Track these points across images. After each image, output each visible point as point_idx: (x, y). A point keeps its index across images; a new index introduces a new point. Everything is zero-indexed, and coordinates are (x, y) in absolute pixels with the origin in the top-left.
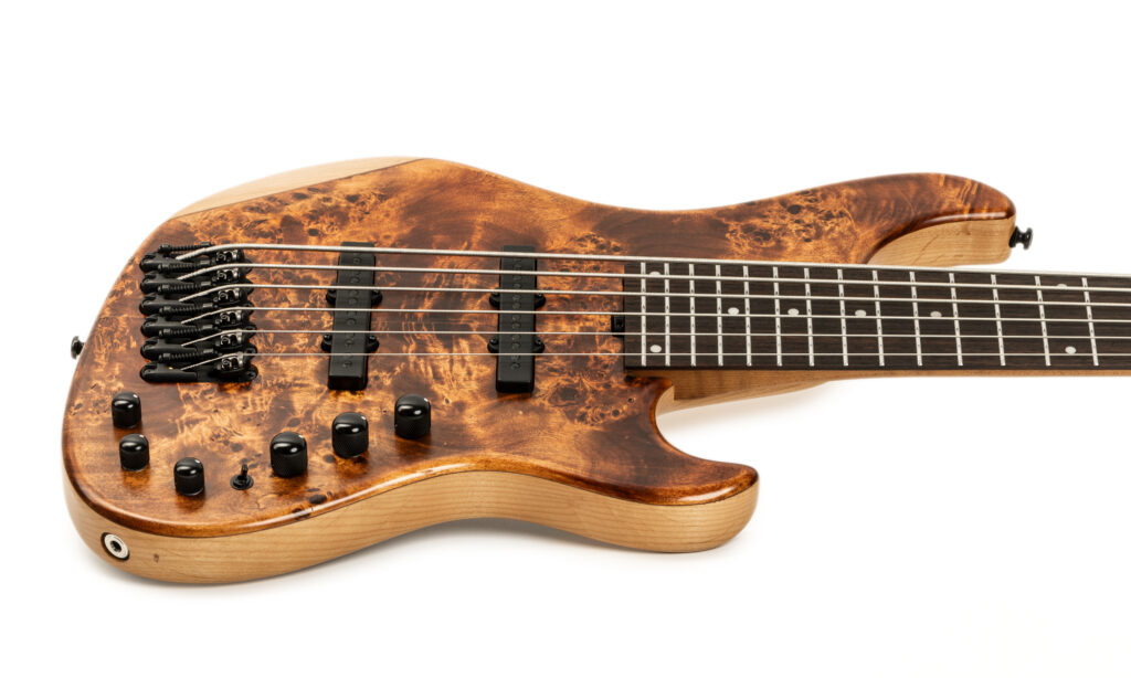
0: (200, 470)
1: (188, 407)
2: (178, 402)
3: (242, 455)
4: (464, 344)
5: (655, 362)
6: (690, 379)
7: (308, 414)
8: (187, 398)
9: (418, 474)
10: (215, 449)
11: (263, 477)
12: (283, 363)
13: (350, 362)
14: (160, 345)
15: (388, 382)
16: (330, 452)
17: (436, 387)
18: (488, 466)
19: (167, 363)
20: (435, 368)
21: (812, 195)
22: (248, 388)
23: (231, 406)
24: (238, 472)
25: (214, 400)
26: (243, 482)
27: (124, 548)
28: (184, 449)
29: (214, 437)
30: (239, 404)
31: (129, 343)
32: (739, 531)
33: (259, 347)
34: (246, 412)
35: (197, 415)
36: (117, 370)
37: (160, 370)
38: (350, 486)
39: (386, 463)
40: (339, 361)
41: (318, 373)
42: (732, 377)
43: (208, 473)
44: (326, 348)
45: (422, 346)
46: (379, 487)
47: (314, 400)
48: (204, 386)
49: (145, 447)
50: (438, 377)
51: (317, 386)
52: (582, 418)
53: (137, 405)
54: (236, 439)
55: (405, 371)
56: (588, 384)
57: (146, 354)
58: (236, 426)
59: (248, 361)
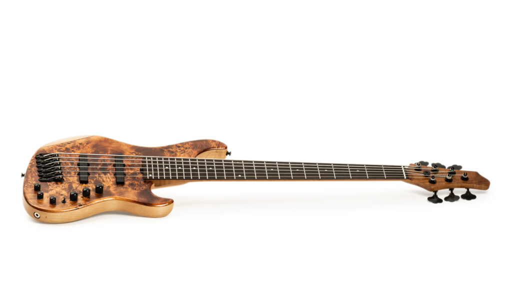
0: (55, 199)
1: (50, 187)
2: (48, 186)
3: (63, 196)
4: (108, 174)
5: (151, 178)
6: (158, 182)
7: (76, 188)
8: (50, 185)
9: (101, 200)
10: (57, 195)
11: (68, 201)
12: (70, 178)
13: (85, 177)
14: (42, 174)
15: (93, 182)
16: (82, 196)
17: (103, 183)
18: (116, 199)
19: (45, 177)
20: (103, 179)
21: (182, 144)
22: (62, 183)
23: (59, 187)
24: (63, 199)
25: (55, 185)
26: (64, 202)
27: (39, 215)
28: (51, 196)
29: (57, 193)
30: (61, 186)
31: (35, 174)
32: (169, 213)
33: (64, 174)
34: (63, 187)
35: (52, 188)
36: (33, 179)
37: (43, 179)
38: (87, 203)
39: (94, 198)
40: (82, 177)
41: (77, 180)
42: (167, 181)
43: (57, 200)
44: (78, 175)
45: (99, 174)
46: (93, 203)
47: (77, 185)
48: (53, 183)
49: (43, 194)
50: (103, 181)
51: (77, 183)
52: (135, 189)
53: (40, 186)
54: (61, 193)
55: (96, 180)
56: (136, 183)
57: (39, 176)
58: (61, 191)
59: (62, 177)
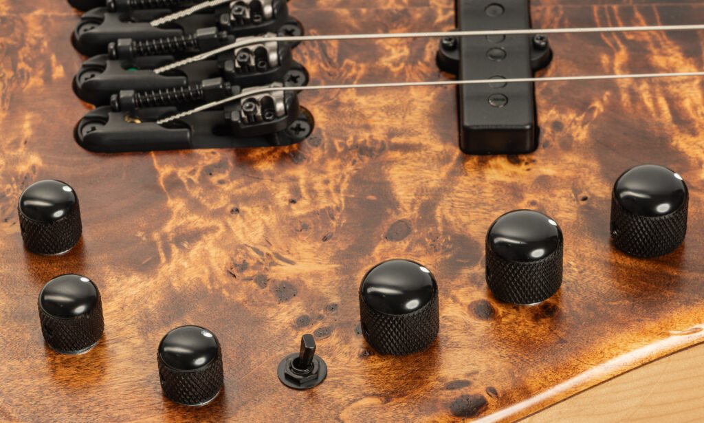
1: (177, 204)
2: (156, 193)
3: (296, 308)
7: (427, 210)
8: (174, 184)
9: (676, 340)
10: (240, 297)
11: (346, 358)
12: (362, 101)
14: (112, 73)
15: (581, 134)
16: (480, 294)
17: (682, 142)
19: (128, 109)
20: (673, 101)
22: (294, 157)
23: (265, 199)
24: (293, 347)
25: (229, 185)
26: (305, 372)
28: (176, 302)
29: (236, 269)
30: (282, 195)
31: (48, 69)
33: (312, 69)
34: (299, 210)
35: (197, 221)
36: (27, 129)
37: (116, 126)
38: (533, 373)
39: (603, 317)
40: (483, 95)
41: (435, 118)
43: (229, 354)
44: (448, 63)
46: (596, 372)
47: (435, 177)
48: (208, 156)
50: (683, 121)
51: (438, 147)
53: (71, 206)
54: (283, 272)
55: (614, 107)
57: (86, 93)
58: (278, 243)
59: (292, 101)
